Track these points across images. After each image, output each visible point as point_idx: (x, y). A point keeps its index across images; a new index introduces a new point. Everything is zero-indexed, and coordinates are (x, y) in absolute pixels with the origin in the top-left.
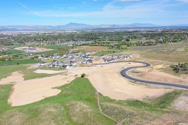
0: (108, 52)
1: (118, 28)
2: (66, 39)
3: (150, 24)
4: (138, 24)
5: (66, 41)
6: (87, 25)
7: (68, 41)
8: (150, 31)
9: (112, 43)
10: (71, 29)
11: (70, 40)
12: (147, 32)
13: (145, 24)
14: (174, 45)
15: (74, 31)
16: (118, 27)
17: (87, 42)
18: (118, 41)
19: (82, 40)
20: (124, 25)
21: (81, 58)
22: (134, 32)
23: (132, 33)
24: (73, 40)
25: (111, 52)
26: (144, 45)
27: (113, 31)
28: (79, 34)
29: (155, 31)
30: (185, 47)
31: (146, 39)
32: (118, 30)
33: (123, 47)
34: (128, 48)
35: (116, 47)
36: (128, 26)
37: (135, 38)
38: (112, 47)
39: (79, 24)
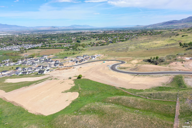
0: (68, 54)
1: (59, 30)
2: (6, 43)
3: (88, 26)
4: (77, 25)
5: (8, 45)
6: (21, 27)
7: (10, 45)
8: (94, 33)
9: (65, 45)
10: (2, 31)
11: (12, 44)
12: (91, 34)
13: (84, 26)
14: (124, 44)
15: (9, 34)
16: (57, 29)
17: (35, 46)
18: (69, 43)
19: (27, 44)
20: (64, 27)
21: (42, 62)
22: (79, 33)
23: (77, 35)
24: (16, 44)
25: (70, 54)
26: (97, 45)
27: (56, 33)
28: (19, 37)
29: (98, 33)
30: (133, 45)
31: (96, 40)
32: (59, 31)
33: (79, 49)
34: (85, 49)
35: (71, 48)
36: (68, 28)
37: (84, 39)
38: (68, 49)
39: (11, 26)
